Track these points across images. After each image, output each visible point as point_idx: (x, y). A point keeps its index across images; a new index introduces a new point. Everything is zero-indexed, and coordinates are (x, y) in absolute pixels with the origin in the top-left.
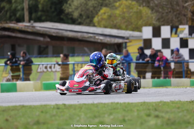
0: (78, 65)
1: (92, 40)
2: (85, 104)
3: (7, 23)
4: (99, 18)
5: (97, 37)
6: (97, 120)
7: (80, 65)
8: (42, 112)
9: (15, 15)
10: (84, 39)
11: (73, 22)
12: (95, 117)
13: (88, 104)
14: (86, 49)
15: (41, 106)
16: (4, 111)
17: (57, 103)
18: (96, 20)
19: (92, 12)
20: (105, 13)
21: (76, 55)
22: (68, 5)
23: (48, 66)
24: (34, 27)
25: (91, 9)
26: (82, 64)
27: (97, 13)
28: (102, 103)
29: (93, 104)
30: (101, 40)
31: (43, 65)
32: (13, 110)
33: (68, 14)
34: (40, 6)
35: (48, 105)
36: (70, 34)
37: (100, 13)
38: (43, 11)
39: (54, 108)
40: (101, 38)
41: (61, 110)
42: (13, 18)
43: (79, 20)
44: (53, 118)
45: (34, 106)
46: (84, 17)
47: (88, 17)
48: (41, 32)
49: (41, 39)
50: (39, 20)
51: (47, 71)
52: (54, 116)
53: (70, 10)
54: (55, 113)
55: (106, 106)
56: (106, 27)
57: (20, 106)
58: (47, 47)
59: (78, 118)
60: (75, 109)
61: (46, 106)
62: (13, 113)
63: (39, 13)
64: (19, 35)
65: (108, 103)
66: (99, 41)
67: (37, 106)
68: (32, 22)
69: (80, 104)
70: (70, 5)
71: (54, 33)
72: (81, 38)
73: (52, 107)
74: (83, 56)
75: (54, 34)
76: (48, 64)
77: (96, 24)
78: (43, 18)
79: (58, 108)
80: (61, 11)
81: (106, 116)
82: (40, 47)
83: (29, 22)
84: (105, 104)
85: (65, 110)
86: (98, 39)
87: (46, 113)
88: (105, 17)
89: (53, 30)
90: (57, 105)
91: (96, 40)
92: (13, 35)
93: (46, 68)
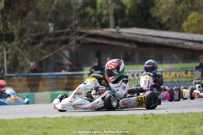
0: (166, 73)
1: (181, 46)
2: (174, 114)
3: (91, 29)
4: (188, 23)
5: (186, 43)
6: (187, 131)
7: (168, 73)
8: (129, 122)
9: (100, 20)
10: (172, 45)
11: (161, 27)
12: (186, 127)
13: (178, 114)
14: (174, 56)
15: (128, 116)
16: (89, 121)
17: (145, 113)
18: (185, 24)
19: (181, 16)
20: (194, 18)
21: (164, 62)
22: (155, 9)
23: (136, 74)
24: (120, 33)
25: (181, 13)
26: (170, 72)
27: (186, 18)
28: (192, 113)
29: (183, 114)
30: (190, 46)
31: (130, 72)
32: (99, 120)
33: (155, 18)
34: (127, 11)
35: (136, 115)
36: (158, 40)
37: (189, 18)
38: (129, 16)
39: (142, 117)
40: (191, 44)
41: (148, 120)
42: (98, 23)
43: (168, 25)
44: (141, 129)
45: (120, 116)
46: (173, 22)
47: (177, 22)
48: (128, 39)
49: (128, 45)
50: (126, 25)
51: (134, 79)
52: (142, 126)
53: (158, 14)
54: (142, 123)
55: (196, 116)
56: (195, 32)
57: (106, 115)
58: (133, 54)
59: (167, 129)
60: (164, 119)
61: (133, 115)
62: (98, 123)
63: (126, 19)
64: (104, 42)
65: (199, 113)
66: (188, 47)
67: (124, 115)
68: (118, 27)
69: (169, 114)
70: (158, 9)
71: (141, 39)
72: (169, 45)
73: (140, 117)
74: (171, 63)
75: (141, 41)
76: (134, 72)
77: (185, 30)
78: (130, 23)
79: (146, 118)
80: (148, 16)
81: (197, 126)
82: (126, 54)
83: (115, 27)
84: (195, 113)
85: (153, 120)
86: (187, 45)
87: (134, 123)
88: (195, 21)
89: (140, 37)
90: (144, 114)
91: (185, 47)
92: (98, 41)
93: (133, 75)
